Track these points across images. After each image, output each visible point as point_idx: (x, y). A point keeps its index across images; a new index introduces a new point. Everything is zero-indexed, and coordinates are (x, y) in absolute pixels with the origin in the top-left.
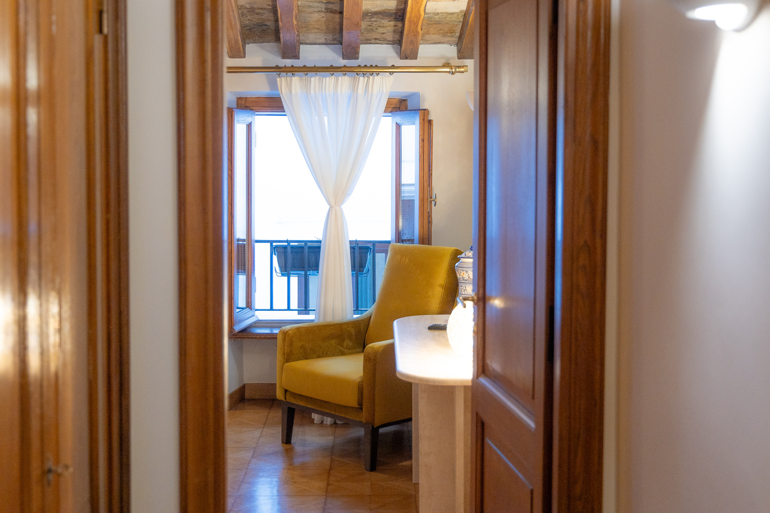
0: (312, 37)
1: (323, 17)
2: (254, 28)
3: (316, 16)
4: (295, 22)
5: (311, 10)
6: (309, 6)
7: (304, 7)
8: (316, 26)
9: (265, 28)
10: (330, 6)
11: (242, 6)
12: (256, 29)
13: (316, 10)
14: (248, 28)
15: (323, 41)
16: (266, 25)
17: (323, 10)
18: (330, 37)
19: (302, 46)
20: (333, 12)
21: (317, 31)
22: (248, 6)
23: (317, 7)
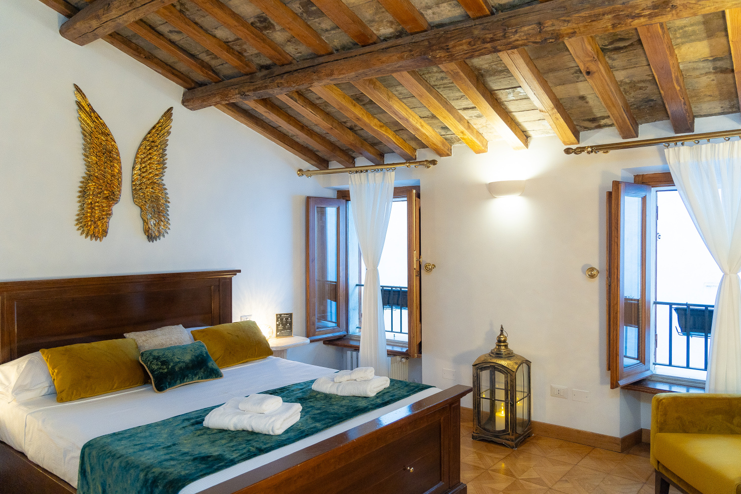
0: (705, 107)
1: (713, 80)
2: (642, 105)
3: (705, 81)
4: (678, 88)
5: (697, 73)
6: (694, 69)
7: (687, 70)
8: (708, 94)
9: (652, 103)
10: (719, 64)
11: (621, 81)
12: (643, 107)
13: (703, 72)
14: (635, 106)
15: (719, 110)
16: (652, 100)
17: (711, 70)
18: (726, 104)
19: (696, 120)
20: (723, 71)
21: (709, 98)
22: (627, 81)
23: (704, 68)
